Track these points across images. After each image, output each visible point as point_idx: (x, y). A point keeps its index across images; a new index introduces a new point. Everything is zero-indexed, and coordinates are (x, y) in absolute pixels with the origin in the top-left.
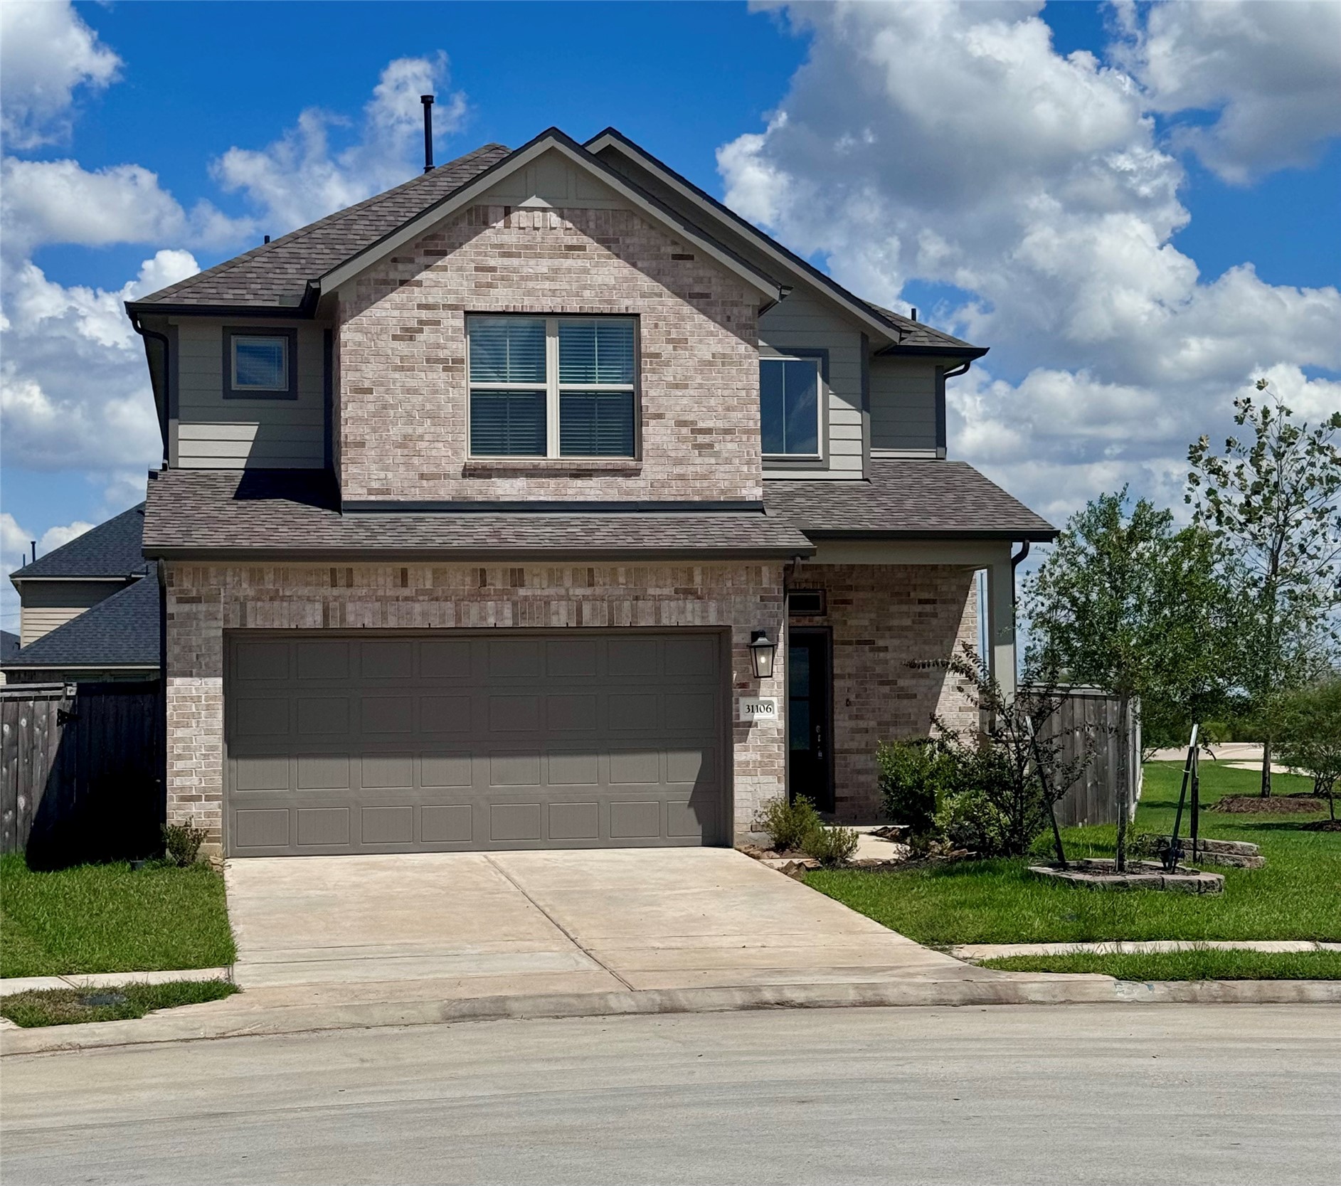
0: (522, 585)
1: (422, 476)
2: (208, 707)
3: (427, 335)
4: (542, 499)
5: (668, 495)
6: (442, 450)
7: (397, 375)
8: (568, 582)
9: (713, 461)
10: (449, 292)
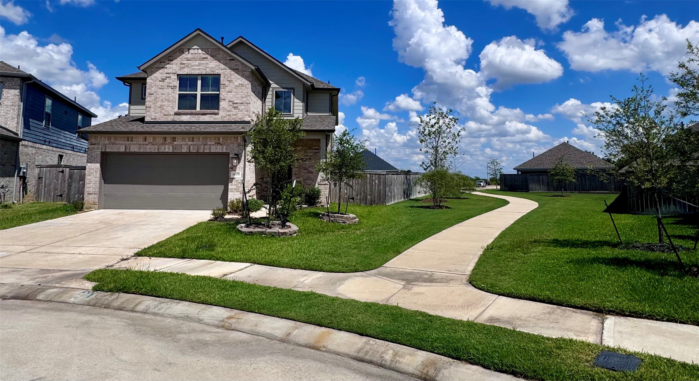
0: (175, 141)
1: (164, 115)
2: (96, 171)
3: (168, 80)
4: (194, 120)
5: (226, 119)
6: (169, 108)
7: (160, 90)
8: (187, 140)
9: (238, 111)
10: (174, 70)
